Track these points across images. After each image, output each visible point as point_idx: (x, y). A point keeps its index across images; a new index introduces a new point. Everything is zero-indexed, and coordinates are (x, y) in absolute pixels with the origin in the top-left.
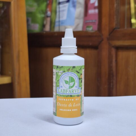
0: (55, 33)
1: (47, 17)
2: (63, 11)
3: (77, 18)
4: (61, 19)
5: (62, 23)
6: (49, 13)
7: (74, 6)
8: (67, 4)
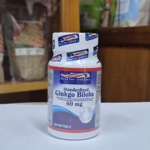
1: (106, 10)
4: (121, 12)
6: (108, 5)
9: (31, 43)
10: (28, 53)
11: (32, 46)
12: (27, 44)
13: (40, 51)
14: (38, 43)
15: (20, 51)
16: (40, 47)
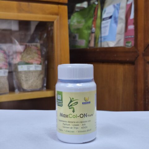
0: (97, 49)
1: (92, 33)
2: (106, 27)
3: (119, 34)
4: (103, 35)
5: (104, 39)
6: (94, 29)
7: (116, 22)
8: (110, 20)
9: (31, 61)
10: (28, 69)
11: (32, 64)
12: (27, 62)
13: (38, 67)
14: (36, 60)
15: (22, 67)
16: (38, 64)
